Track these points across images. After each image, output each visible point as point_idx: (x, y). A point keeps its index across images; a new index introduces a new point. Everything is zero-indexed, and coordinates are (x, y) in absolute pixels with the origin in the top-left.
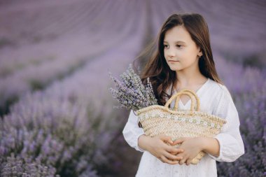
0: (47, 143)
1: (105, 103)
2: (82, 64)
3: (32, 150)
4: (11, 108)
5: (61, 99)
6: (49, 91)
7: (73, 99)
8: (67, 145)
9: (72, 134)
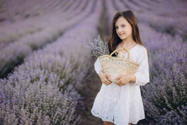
0: (52, 76)
1: (79, 56)
2: (61, 34)
3: (44, 80)
4: (25, 60)
5: (55, 54)
6: (45, 49)
7: (61, 54)
8: (61, 78)
9: (64, 71)
